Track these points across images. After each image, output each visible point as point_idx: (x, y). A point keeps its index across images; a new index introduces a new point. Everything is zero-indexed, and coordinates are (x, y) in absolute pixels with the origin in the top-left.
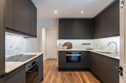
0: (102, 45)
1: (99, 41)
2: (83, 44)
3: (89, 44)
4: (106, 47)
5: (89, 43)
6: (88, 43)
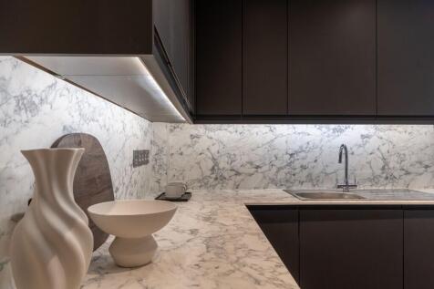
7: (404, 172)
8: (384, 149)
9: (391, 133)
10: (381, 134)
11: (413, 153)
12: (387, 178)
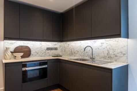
0: (73, 50)
1: (69, 45)
2: (48, 49)
3: (56, 49)
4: (78, 52)
5: (56, 47)
6: (54, 48)
7: (115, 56)
8: (108, 47)
9: (110, 42)
10: (107, 42)
11: (118, 49)
12: (109, 57)
